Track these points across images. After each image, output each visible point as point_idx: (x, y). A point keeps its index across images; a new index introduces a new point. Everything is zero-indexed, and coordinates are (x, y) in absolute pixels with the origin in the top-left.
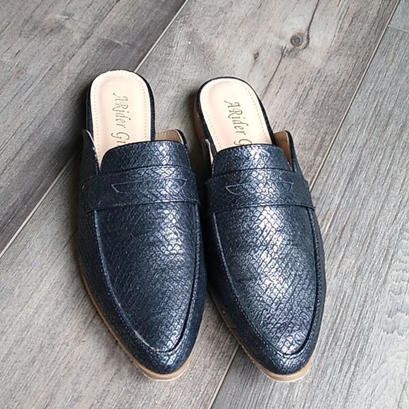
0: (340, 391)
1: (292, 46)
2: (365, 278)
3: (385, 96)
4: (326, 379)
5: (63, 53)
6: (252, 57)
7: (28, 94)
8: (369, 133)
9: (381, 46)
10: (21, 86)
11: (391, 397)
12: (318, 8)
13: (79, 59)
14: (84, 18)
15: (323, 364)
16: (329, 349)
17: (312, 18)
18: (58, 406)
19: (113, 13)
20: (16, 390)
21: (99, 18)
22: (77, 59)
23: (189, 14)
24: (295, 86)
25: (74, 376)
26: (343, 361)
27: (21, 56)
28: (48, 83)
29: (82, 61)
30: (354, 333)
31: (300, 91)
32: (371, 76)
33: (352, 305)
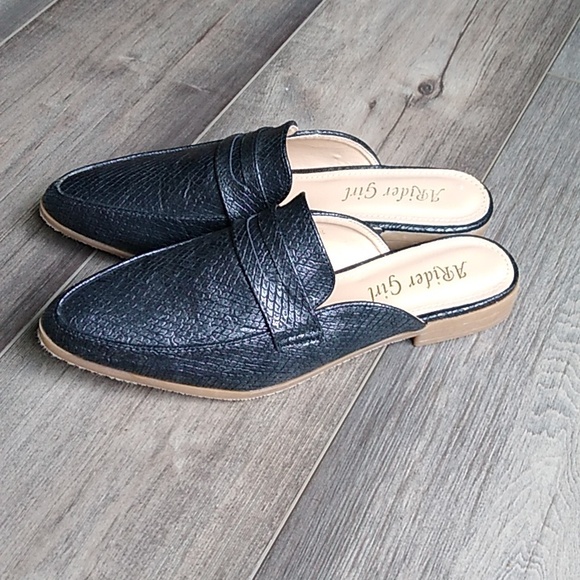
0: (465, 502)
1: (419, 94)
2: (506, 367)
3: (540, 154)
4: (448, 487)
5: (124, 98)
6: (366, 106)
7: (77, 143)
8: (518, 196)
9: (538, 95)
10: (69, 134)
11: (535, 511)
12: (457, 52)
13: (144, 105)
14: (155, 59)
15: (443, 468)
16: (452, 451)
17: (448, 63)
18: (87, 505)
19: (192, 55)
20: (34, 485)
21: (174, 60)
22: (142, 105)
23: (288, 58)
24: (421, 140)
25: (111, 470)
26: (471, 465)
27: (72, 100)
28: (103, 131)
29: (148, 108)
30: (488, 432)
31: (428, 146)
32: (522, 130)
33: (486, 398)
